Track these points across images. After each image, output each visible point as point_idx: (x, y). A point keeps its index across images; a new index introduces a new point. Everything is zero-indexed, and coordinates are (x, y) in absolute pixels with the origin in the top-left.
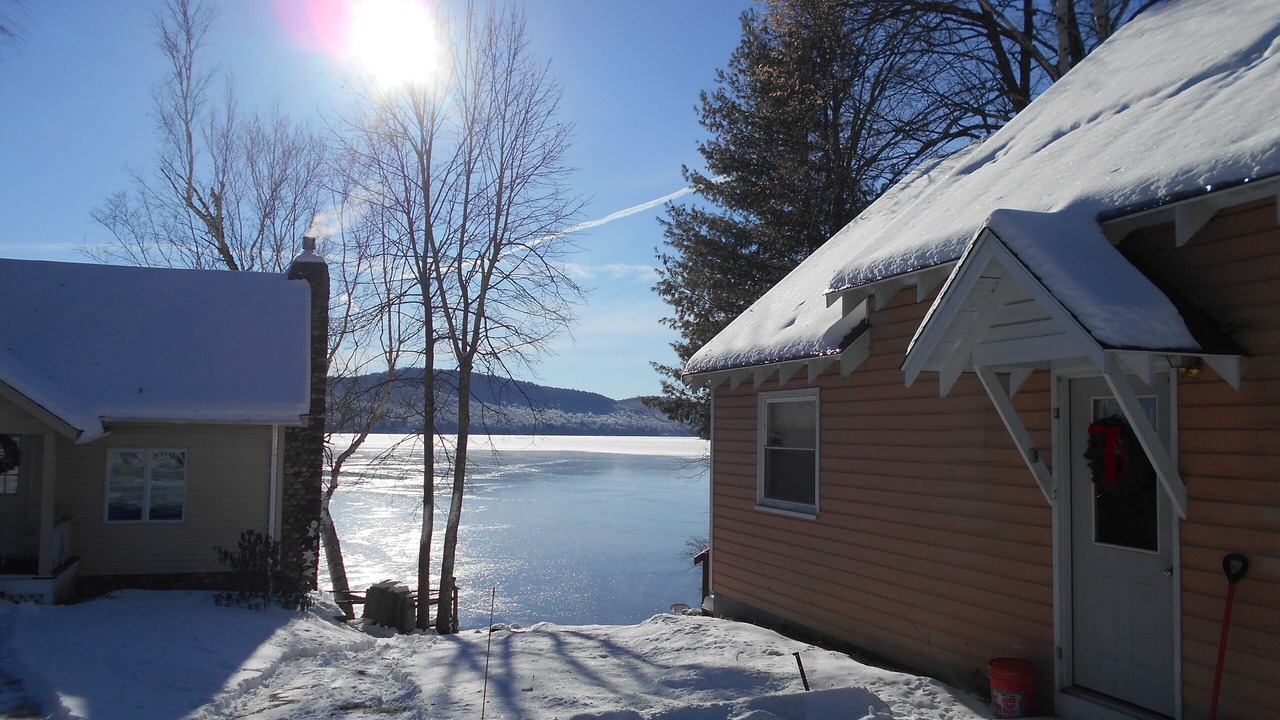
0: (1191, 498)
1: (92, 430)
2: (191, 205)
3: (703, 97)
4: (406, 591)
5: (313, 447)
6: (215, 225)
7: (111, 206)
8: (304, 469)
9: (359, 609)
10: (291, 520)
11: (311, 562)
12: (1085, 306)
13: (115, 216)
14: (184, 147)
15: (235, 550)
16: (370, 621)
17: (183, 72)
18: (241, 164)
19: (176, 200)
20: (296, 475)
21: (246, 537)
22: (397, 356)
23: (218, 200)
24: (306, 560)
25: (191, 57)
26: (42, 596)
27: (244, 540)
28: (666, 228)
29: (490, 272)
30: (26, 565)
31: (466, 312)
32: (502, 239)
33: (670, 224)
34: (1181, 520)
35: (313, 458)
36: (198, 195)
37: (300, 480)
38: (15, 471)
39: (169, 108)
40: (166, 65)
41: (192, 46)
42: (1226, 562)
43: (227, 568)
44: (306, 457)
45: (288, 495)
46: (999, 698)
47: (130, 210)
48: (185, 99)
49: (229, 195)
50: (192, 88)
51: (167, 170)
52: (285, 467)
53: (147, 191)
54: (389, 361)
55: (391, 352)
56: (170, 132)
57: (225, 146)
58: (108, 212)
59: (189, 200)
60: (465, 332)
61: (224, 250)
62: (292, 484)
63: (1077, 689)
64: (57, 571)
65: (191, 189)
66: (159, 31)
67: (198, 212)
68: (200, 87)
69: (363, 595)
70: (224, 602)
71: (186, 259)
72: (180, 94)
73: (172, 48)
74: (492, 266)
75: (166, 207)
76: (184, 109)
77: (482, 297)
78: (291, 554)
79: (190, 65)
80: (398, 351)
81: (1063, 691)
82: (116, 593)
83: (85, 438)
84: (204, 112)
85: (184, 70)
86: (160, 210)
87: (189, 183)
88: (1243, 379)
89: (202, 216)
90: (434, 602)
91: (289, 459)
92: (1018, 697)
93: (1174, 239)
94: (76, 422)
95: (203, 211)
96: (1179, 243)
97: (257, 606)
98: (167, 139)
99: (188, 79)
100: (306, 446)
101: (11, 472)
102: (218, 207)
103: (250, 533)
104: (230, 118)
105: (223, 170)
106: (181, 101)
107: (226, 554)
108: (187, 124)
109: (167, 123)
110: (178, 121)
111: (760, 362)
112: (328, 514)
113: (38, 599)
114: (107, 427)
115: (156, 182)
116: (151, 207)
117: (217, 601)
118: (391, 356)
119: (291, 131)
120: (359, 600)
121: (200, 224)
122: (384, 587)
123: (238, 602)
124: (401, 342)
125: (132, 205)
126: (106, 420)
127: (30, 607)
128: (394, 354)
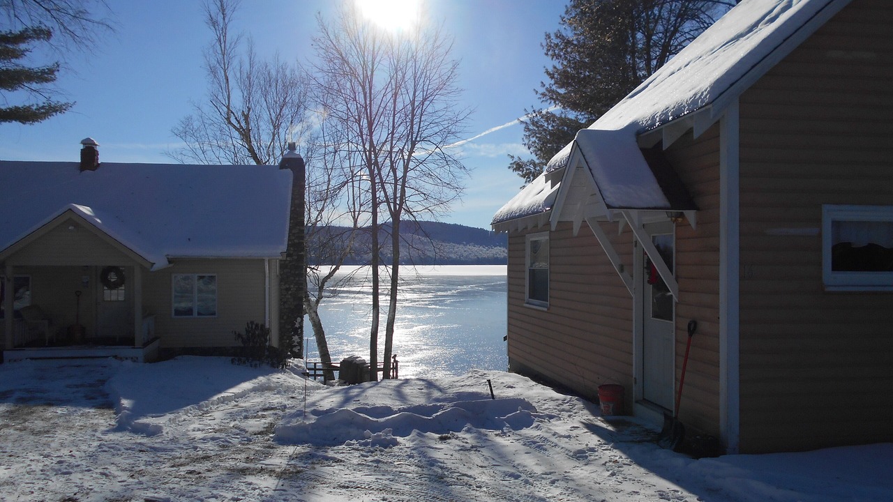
0: (680, 291)
1: (160, 262)
2: (230, 122)
3: (548, 36)
4: (364, 362)
5: (297, 272)
6: (246, 135)
7: (183, 125)
8: (292, 286)
9: (336, 374)
10: (285, 317)
11: (298, 343)
12: (605, 185)
13: (186, 131)
14: (223, 86)
15: (244, 333)
16: (342, 381)
17: (222, 39)
18: (257, 95)
19: (221, 120)
20: (288, 290)
21: (250, 326)
22: (359, 214)
23: (246, 118)
24: (294, 341)
25: (226, 29)
26: (137, 358)
27: (249, 327)
28: (524, 125)
29: (409, 160)
30: (129, 341)
31: (396, 184)
32: (416, 138)
33: (527, 123)
34: (676, 303)
35: (297, 279)
36: (235, 116)
37: (290, 292)
38: (123, 288)
39: (213, 62)
40: (211, 35)
41: (226, 21)
42: (689, 325)
43: (239, 344)
44: (293, 278)
45: (282, 302)
46: (602, 406)
47: (195, 127)
48: (224, 55)
49: (252, 115)
50: (227, 48)
51: (214, 101)
52: (280, 285)
53: (203, 115)
54: (354, 218)
55: (354, 212)
56: (215, 76)
57: (248, 85)
58: (181, 129)
59: (228, 119)
60: (395, 198)
61: (251, 150)
62: (285, 295)
63: (645, 401)
64: (145, 345)
65: (230, 112)
66: (206, 13)
67: (235, 127)
68: (232, 47)
69: (339, 365)
70: (237, 363)
71: (228, 156)
72: (220, 52)
73: (214, 23)
74: (410, 156)
75: (215, 125)
76: (223, 62)
77: (404, 177)
78: (285, 337)
79: (225, 34)
80: (359, 211)
81: (637, 402)
82: (180, 357)
83: (155, 268)
84: (235, 63)
85: (222, 37)
86: (212, 127)
87: (228, 107)
88: (697, 223)
89: (237, 129)
90: (380, 370)
91: (283, 279)
92: (611, 405)
93: (662, 147)
94: (151, 259)
95: (238, 126)
96: (664, 149)
97: (256, 366)
98: (213, 81)
99: (225, 42)
100: (293, 272)
101: (120, 288)
102: (247, 123)
103: (252, 323)
104: (251, 66)
105: (248, 100)
106: (221, 56)
107: (239, 336)
108: (225, 71)
109: (213, 71)
110: (219, 69)
111: (520, 216)
112: (317, 315)
113: (134, 360)
114: (170, 262)
115: (208, 109)
116: (207, 125)
117: (233, 361)
118: (354, 215)
119: (288, 72)
120: (336, 369)
121: (236, 134)
122: (349, 360)
123: (244, 362)
124: (361, 205)
125: (196, 124)
126: (169, 257)
127: (128, 363)
128: (357, 213)
